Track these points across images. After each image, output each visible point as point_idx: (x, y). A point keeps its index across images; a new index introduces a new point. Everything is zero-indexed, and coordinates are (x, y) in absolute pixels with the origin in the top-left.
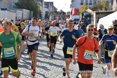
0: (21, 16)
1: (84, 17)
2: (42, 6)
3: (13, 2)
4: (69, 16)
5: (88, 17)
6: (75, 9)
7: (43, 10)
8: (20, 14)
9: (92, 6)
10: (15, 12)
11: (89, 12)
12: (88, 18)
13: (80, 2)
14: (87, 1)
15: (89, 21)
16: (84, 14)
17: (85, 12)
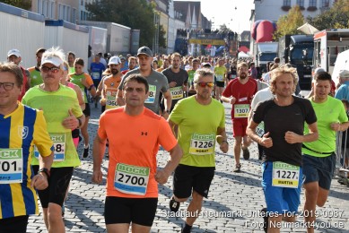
0: (104, 43)
1: (291, 49)
2: (167, 13)
3: (82, 2)
4: (246, 46)
5: (305, 48)
6: (266, 24)
7: (170, 25)
8: (102, 38)
9: (316, 15)
10: (86, 31)
11: (308, 33)
12: (305, 52)
13: (281, 3)
14: (301, 1)
15: (306, 59)
16: (292, 37)
17: (297, 34)
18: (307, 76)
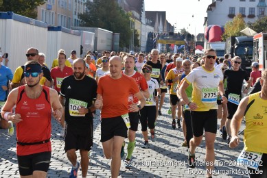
0: (92, 44)
1: (236, 47)
2: (140, 20)
3: (75, 12)
4: (201, 45)
5: (246, 46)
6: (216, 28)
7: (143, 30)
8: (91, 40)
9: (255, 21)
10: (79, 35)
11: (249, 34)
12: (246, 49)
13: (228, 12)
14: (242, 10)
15: (247, 55)
16: (236, 38)
17: (240, 36)
18: (248, 68)
